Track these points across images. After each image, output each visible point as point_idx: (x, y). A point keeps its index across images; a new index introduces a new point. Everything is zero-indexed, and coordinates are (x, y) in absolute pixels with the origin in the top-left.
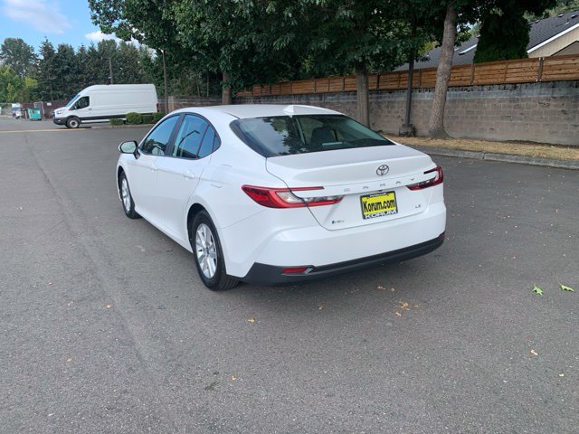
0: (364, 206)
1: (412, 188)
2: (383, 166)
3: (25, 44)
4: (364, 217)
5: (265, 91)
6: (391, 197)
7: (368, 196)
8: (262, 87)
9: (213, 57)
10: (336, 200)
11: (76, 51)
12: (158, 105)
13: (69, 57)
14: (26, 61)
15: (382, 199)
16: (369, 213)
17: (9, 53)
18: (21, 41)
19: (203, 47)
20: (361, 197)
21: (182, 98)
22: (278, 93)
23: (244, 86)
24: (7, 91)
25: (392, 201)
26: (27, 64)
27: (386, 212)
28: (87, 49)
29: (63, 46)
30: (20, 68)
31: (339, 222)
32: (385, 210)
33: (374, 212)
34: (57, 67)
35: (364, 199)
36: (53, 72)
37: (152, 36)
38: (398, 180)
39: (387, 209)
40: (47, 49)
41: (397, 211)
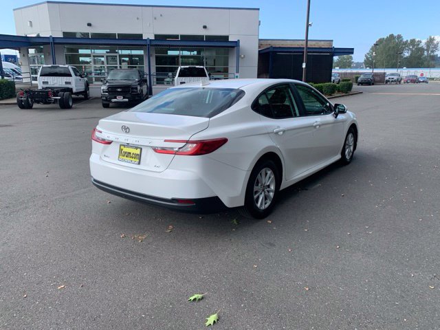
0: (121, 152)
1: (156, 150)
2: (125, 126)
4: (119, 159)
6: (138, 152)
10: (109, 143)
15: (132, 151)
16: (122, 157)
20: (121, 145)
25: (138, 155)
27: (131, 161)
31: (107, 156)
32: (131, 159)
33: (125, 158)
35: (122, 147)
38: (137, 140)
41: (139, 163)
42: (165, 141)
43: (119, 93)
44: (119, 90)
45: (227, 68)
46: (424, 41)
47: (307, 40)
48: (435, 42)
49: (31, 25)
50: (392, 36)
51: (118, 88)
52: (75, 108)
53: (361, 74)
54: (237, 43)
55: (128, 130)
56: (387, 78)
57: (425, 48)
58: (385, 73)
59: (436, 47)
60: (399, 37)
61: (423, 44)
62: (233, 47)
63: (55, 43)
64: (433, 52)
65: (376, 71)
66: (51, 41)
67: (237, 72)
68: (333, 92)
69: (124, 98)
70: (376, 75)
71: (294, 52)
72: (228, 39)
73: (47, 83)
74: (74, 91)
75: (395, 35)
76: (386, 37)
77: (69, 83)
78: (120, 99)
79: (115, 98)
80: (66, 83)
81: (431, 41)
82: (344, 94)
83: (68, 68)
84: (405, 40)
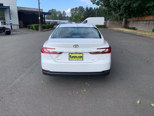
0: (70, 56)
1: (91, 53)
2: (76, 45)
3: (83, 8)
4: (69, 60)
5: (137, 19)
7: (72, 54)
8: (135, 18)
9: (119, 9)
10: (61, 53)
11: (93, 9)
12: (104, 23)
13: (91, 10)
14: (82, 12)
15: (77, 55)
16: (71, 59)
17: (79, 10)
18: (82, 7)
19: (116, 7)
20: (69, 54)
21: (111, 21)
22: (140, 20)
23: (129, 17)
24: (77, 19)
25: (81, 56)
26: (83, 12)
27: (78, 60)
28: (96, 8)
29: (90, 8)
30: (81, 13)
31: (60, 60)
32: (78, 59)
33: (73, 59)
34: (88, 13)
36: (87, 14)
37: (104, 4)
38: (83, 50)
39: (79, 59)
40: (87, 8)
41: (83, 60)
42: (97, 49)
45: (5, 18)
46: (62, 12)
47: (39, 9)
48: (65, 12)
50: (53, 9)
53: (50, 22)
54: (8, 7)
55: (77, 46)
56: (58, 23)
57: (63, 14)
58: (57, 22)
59: (65, 14)
60: (55, 10)
61: (62, 13)
62: (6, 9)
64: (65, 15)
65: (55, 21)
67: (11, 19)
68: (49, 28)
70: (54, 22)
71: (31, 13)
72: (3, 5)
75: (54, 9)
76: (51, 10)
81: (64, 12)
82: (51, 29)
84: (57, 11)
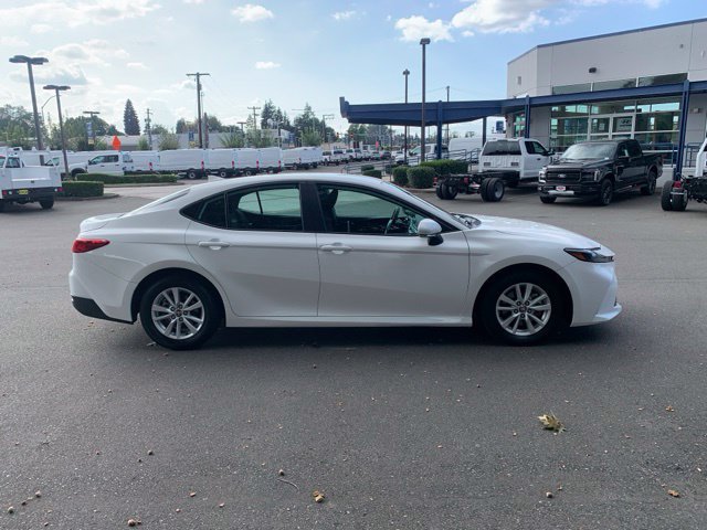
43: (561, 181)
44: (562, 176)
49: (520, 82)
51: (561, 173)
52: (506, 202)
63: (531, 106)
66: (527, 103)
69: (567, 189)
73: (489, 164)
74: (522, 176)
77: (517, 164)
78: (561, 190)
79: (554, 189)
80: (512, 164)
83: (518, 142)
